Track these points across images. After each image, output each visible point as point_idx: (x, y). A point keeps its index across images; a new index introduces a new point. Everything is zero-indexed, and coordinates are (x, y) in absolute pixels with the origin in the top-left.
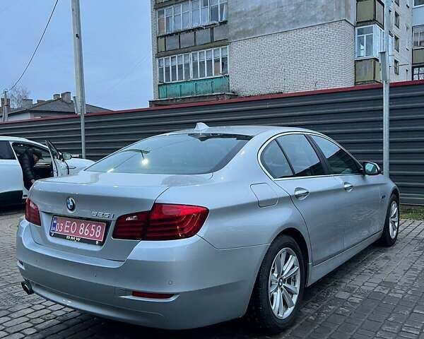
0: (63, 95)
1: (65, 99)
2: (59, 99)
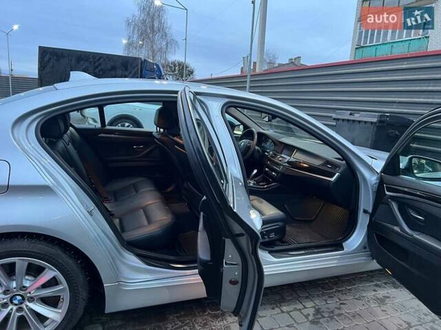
0: (295, 59)
1: (296, 63)
2: (292, 62)
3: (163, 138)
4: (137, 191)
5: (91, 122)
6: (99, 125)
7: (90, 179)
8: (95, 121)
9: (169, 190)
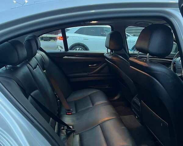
3: (114, 58)
4: (93, 105)
5: (60, 48)
6: (63, 50)
7: (55, 95)
8: (61, 47)
9: (116, 98)
